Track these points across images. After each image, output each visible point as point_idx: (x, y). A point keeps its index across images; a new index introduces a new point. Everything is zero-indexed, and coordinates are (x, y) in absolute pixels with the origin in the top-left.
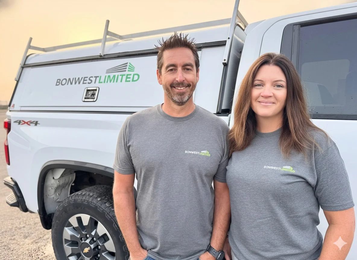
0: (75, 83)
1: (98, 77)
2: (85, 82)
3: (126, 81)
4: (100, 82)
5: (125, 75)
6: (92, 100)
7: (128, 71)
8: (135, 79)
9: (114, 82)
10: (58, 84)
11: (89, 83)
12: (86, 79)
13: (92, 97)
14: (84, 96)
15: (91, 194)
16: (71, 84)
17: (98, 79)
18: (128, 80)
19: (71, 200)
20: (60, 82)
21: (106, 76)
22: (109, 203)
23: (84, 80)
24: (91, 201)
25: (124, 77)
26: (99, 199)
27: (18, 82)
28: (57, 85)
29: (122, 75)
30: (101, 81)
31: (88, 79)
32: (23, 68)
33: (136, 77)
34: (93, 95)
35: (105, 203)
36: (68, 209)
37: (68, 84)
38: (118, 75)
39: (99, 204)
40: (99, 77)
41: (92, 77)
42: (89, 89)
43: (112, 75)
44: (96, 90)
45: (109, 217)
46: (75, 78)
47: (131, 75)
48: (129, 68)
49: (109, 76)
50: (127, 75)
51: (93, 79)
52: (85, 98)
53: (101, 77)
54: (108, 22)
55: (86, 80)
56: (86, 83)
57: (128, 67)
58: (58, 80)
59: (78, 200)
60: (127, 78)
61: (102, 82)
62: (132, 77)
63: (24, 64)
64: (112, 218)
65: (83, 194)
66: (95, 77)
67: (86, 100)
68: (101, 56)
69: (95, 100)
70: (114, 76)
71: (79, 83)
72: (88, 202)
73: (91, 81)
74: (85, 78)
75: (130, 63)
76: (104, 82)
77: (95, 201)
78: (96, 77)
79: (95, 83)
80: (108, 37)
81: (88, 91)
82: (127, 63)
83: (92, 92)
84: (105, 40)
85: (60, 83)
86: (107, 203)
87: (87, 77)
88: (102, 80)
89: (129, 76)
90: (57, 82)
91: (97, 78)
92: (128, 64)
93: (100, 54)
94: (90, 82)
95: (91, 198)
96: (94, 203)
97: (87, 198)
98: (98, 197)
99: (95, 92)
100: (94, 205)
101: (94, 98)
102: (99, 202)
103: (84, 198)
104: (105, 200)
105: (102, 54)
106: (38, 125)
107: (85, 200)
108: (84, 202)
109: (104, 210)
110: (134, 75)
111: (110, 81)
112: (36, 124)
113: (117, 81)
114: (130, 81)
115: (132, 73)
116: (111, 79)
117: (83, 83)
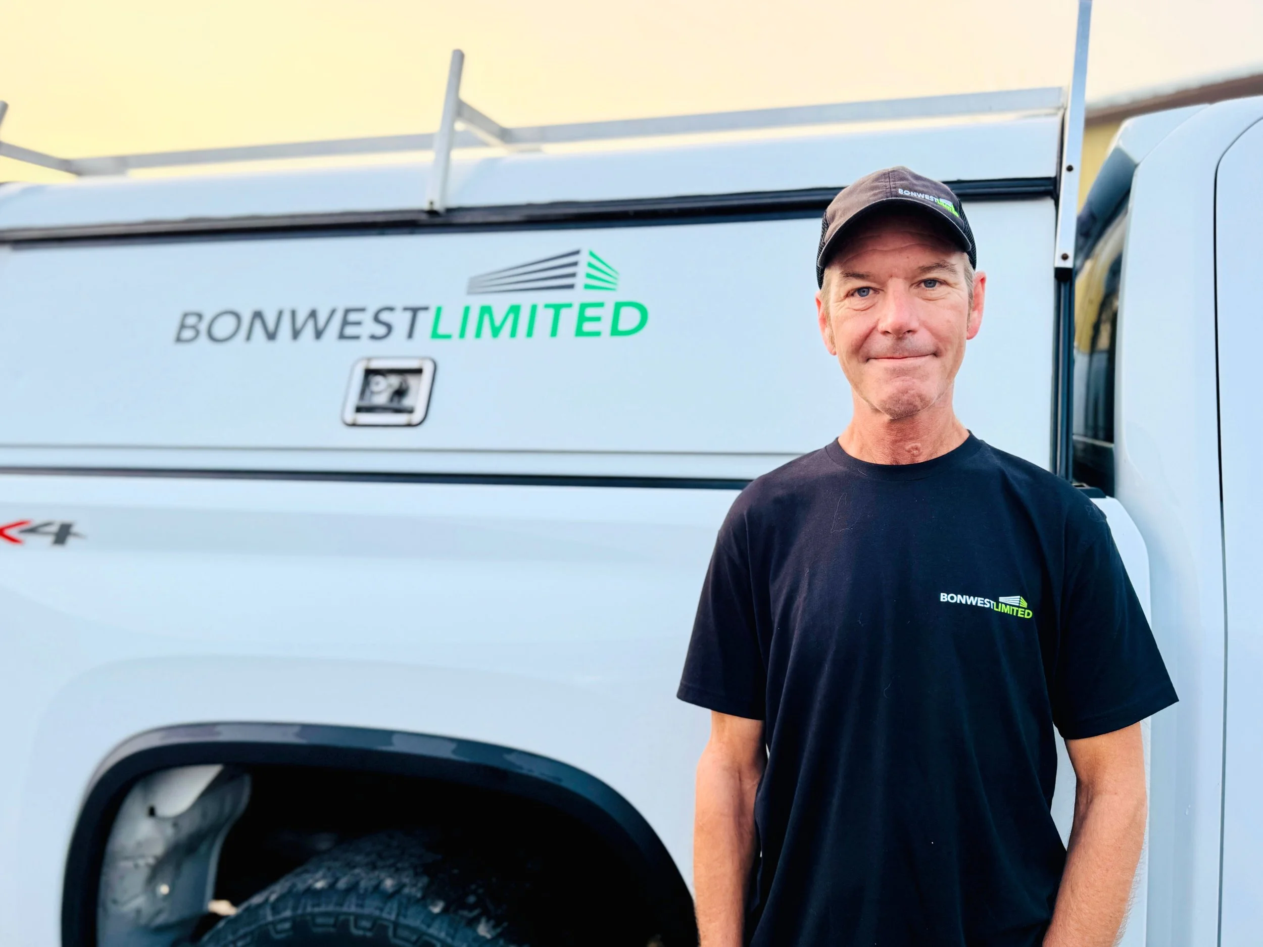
0: (296, 334)
2: (350, 331)
3: (579, 332)
4: (435, 335)
5: (569, 305)
6: (400, 418)
7: (587, 287)
8: (622, 327)
9: (513, 334)
10: (187, 334)
11: (373, 337)
12: (352, 317)
13: (395, 405)
14: (353, 400)
15: (389, 884)
17: (425, 320)
18: (588, 327)
19: (273, 923)
20: (203, 327)
21: (467, 309)
22: (492, 922)
23: (345, 323)
24: (393, 917)
25: (569, 318)
26: (436, 908)
28: (179, 339)
29: (558, 308)
30: (441, 331)
31: (367, 318)
33: (630, 319)
34: (400, 393)
35: (472, 923)
37: (248, 337)
38: (534, 308)
39: (439, 932)
40: (432, 311)
41: (389, 309)
42: (375, 365)
43: (500, 303)
44: (418, 372)
46: (293, 314)
47: (601, 305)
48: (589, 276)
49: (486, 310)
50: (583, 307)
51: (400, 321)
52: (359, 410)
53: (439, 310)
54: (459, 58)
55: (358, 323)
56: (357, 338)
57: (581, 270)
58: (186, 315)
59: (320, 920)
60: (582, 319)
61: (449, 337)
62: (607, 313)
65: (342, 884)
66: (406, 309)
67: (364, 419)
69: (416, 417)
70: (515, 310)
71: (319, 334)
72: (378, 925)
73: (389, 327)
74: (347, 311)
75: (592, 254)
76: (462, 335)
77: (414, 920)
78: (415, 311)
79: (409, 335)
80: (461, 127)
81: (370, 373)
82: (577, 253)
83: (394, 381)
84: (452, 140)
85: (198, 333)
86: (483, 920)
87: (362, 310)
88: (450, 325)
89: (590, 312)
90: (183, 326)
91: (421, 315)
92: (583, 258)
93: (431, 204)
94: (381, 330)
95: (389, 904)
96: (413, 930)
97: (371, 907)
98: (429, 895)
99: (412, 380)
100: (414, 938)
101: (410, 411)
102: (437, 924)
103: (351, 907)
104: (471, 908)
105: (438, 206)
106: (71, 541)
107: (358, 917)
108: (356, 926)
110: (618, 306)
111: (496, 332)
112: (63, 534)
113: (530, 334)
114: (598, 334)
115: (610, 299)
116: (497, 323)
117: (342, 336)
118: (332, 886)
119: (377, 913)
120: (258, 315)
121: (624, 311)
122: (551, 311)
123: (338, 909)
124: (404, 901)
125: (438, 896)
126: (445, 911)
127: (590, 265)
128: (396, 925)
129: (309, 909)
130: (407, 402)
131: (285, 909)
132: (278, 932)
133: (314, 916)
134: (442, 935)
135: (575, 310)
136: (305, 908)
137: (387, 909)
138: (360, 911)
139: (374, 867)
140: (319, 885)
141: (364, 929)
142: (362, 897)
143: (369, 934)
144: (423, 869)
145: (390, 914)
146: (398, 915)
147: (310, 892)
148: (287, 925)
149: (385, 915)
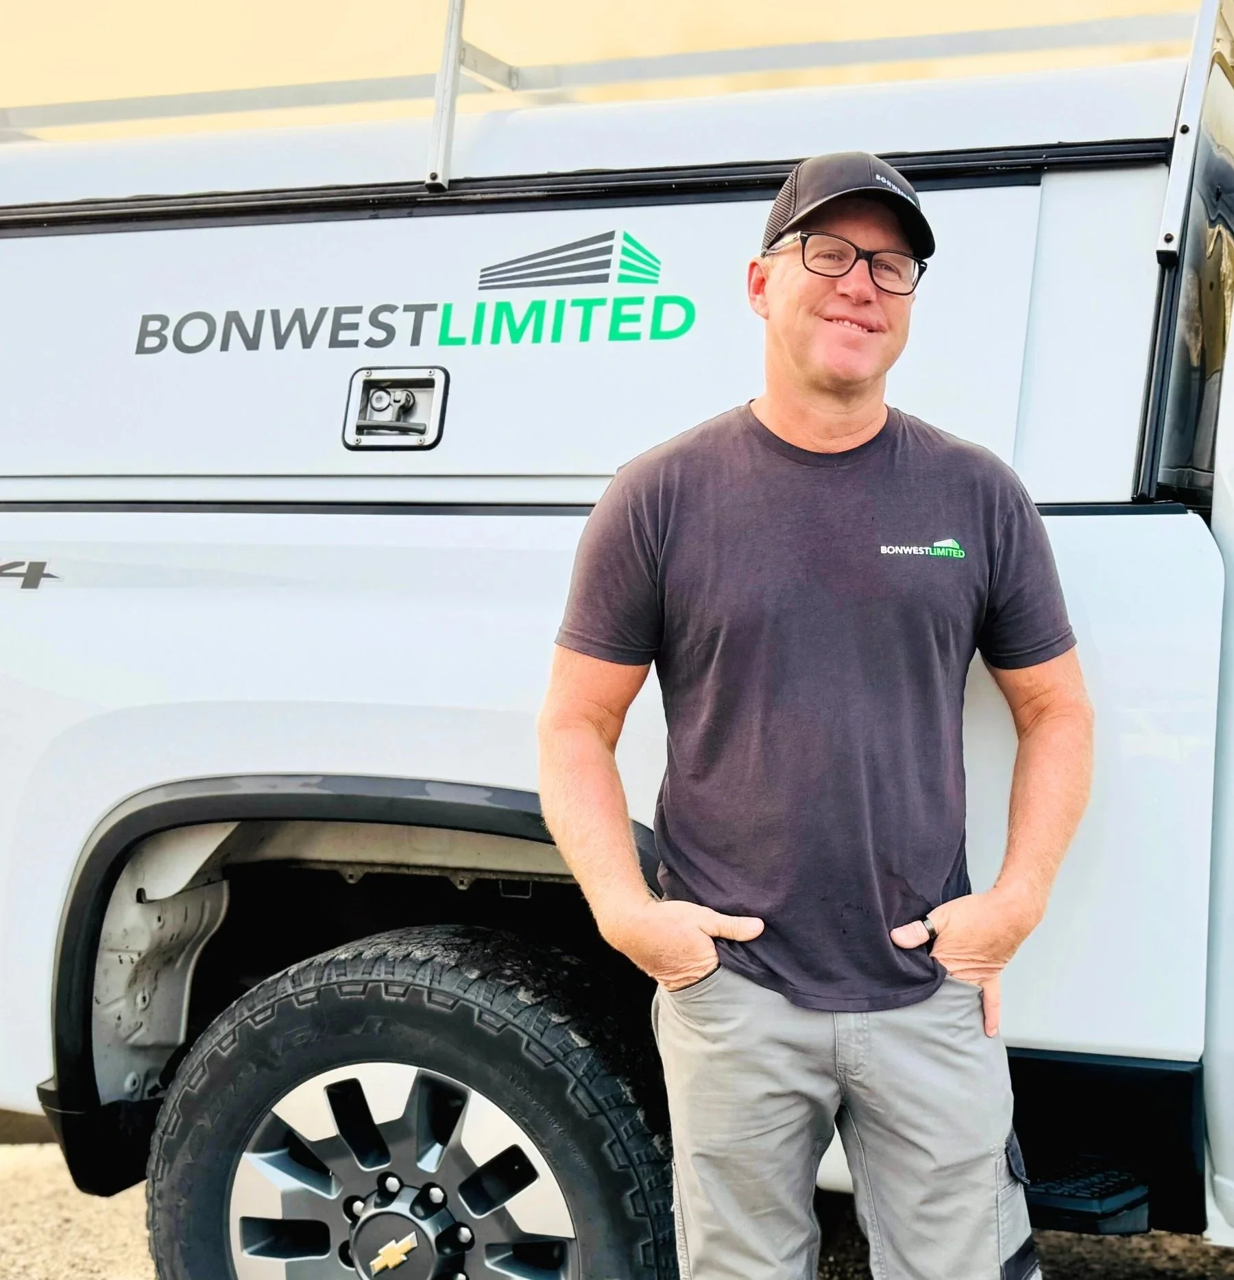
0: (280, 342)
1: (433, 307)
2: (344, 335)
3: (615, 335)
4: (445, 340)
5: (602, 302)
6: (412, 440)
7: (622, 279)
8: (665, 327)
9: (537, 338)
10: (152, 342)
11: (371, 343)
12: (346, 319)
13: (404, 423)
14: (353, 419)
16: (252, 345)
17: (432, 321)
18: (625, 328)
19: (297, 995)
20: (169, 333)
21: (481, 308)
22: (532, 990)
23: (337, 326)
25: (602, 318)
28: (141, 349)
29: (588, 305)
30: (452, 335)
31: (363, 319)
33: (673, 317)
34: (406, 410)
35: (511, 990)
36: (275, 1043)
37: (225, 346)
38: (560, 305)
39: (477, 997)
40: (440, 309)
41: (391, 309)
42: (377, 375)
43: (520, 299)
44: (428, 384)
45: (543, 1054)
46: (275, 315)
47: (639, 301)
48: (623, 265)
49: (504, 306)
50: (619, 303)
51: (403, 323)
52: (360, 430)
53: (448, 308)
55: (355, 326)
56: (354, 344)
57: (616, 257)
58: (146, 319)
59: (346, 989)
60: (617, 318)
61: (461, 341)
62: (646, 311)
64: (557, 1059)
66: (407, 308)
67: (367, 440)
68: (435, 188)
69: (428, 439)
70: (538, 308)
71: (307, 341)
72: (410, 991)
73: (390, 331)
74: (339, 312)
75: (627, 238)
76: (477, 340)
78: (419, 311)
79: (415, 341)
81: (371, 386)
82: (610, 236)
83: (400, 395)
85: (163, 341)
86: (522, 989)
87: (358, 310)
88: (461, 326)
89: (627, 310)
90: (144, 333)
91: (427, 316)
92: (617, 243)
93: (434, 177)
94: (380, 335)
95: (422, 971)
96: (449, 995)
97: (401, 975)
98: (463, 963)
99: (420, 396)
100: (451, 1002)
101: (420, 431)
102: (474, 989)
103: (380, 973)
105: (442, 178)
107: (389, 984)
108: (387, 992)
109: (508, 1022)
110: (660, 302)
111: (516, 336)
112: (36, 576)
113: (556, 337)
114: (636, 336)
115: (650, 293)
116: (518, 322)
117: (334, 343)
119: (410, 979)
120: (233, 317)
121: (667, 308)
122: (580, 310)
123: (366, 977)
124: (439, 968)
125: (473, 964)
126: (482, 978)
127: (625, 252)
128: (430, 990)
129: (334, 979)
130: (415, 420)
131: (307, 981)
132: (301, 1003)
133: (340, 985)
134: (481, 1000)
135: (609, 308)
136: (329, 979)
137: (420, 975)
138: (390, 977)
141: (395, 994)
143: (402, 999)
145: (423, 979)
146: (431, 981)
148: (311, 996)
149: (417, 981)
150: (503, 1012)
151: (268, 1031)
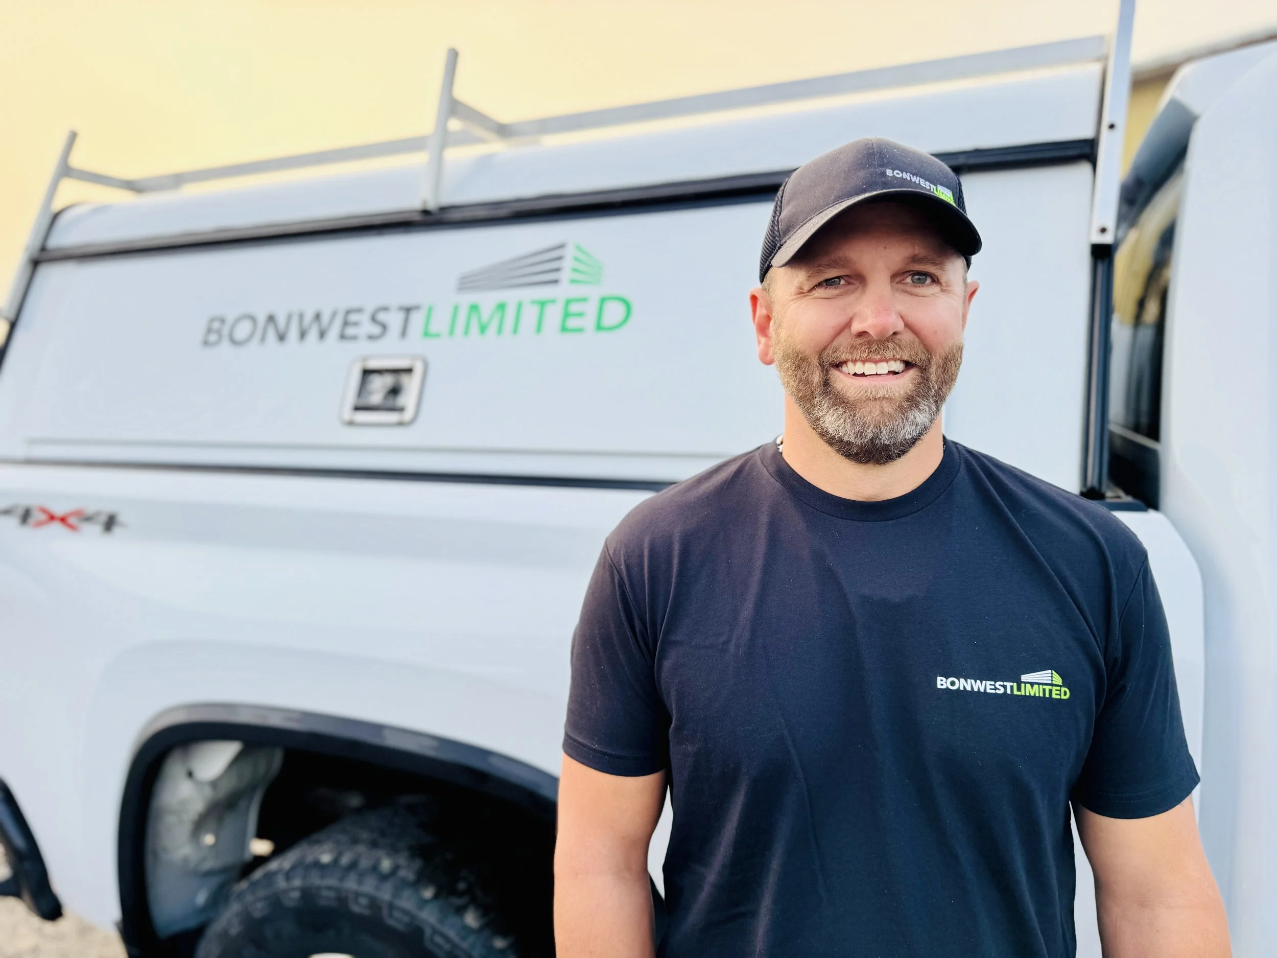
0: (302, 336)
1: (418, 308)
2: (350, 331)
3: (564, 329)
4: (426, 334)
5: (554, 302)
6: (392, 417)
7: (573, 281)
8: (606, 322)
9: (500, 331)
10: (213, 338)
11: (371, 337)
12: (352, 318)
13: (390, 403)
14: (352, 398)
15: (386, 864)
16: (282, 337)
17: (417, 319)
18: (572, 323)
19: (286, 891)
20: (226, 331)
21: (456, 309)
22: (479, 912)
23: (346, 324)
24: (388, 898)
25: (554, 314)
26: (428, 893)
27: (13, 326)
28: (206, 343)
29: (542, 304)
30: (432, 329)
31: (364, 318)
32: (35, 263)
33: (614, 312)
34: (395, 391)
35: (460, 911)
36: (269, 932)
37: (262, 341)
38: (521, 304)
39: (429, 916)
40: (424, 309)
41: (385, 309)
42: (373, 364)
43: (488, 300)
44: (409, 371)
46: (301, 316)
47: (585, 300)
48: (574, 270)
49: (474, 308)
50: (568, 302)
51: (394, 320)
52: (357, 408)
53: (430, 310)
54: (453, 56)
55: (356, 324)
56: (356, 338)
57: (567, 264)
58: (212, 320)
59: (325, 893)
60: (566, 315)
61: (439, 335)
62: (591, 309)
63: (43, 249)
65: (345, 860)
66: (399, 309)
67: (360, 417)
68: (426, 212)
69: (408, 415)
70: (502, 307)
71: (322, 334)
72: (374, 903)
73: (384, 327)
74: (348, 312)
75: (578, 247)
77: (407, 902)
78: (408, 310)
79: (404, 333)
80: (454, 125)
81: (367, 373)
82: (563, 246)
83: (389, 381)
84: (445, 140)
85: (221, 337)
86: (471, 908)
87: (359, 310)
88: (440, 324)
89: (574, 308)
90: (209, 331)
91: (414, 314)
92: (568, 252)
93: (424, 204)
94: (376, 330)
95: (385, 885)
96: (406, 912)
97: (369, 886)
98: (422, 879)
99: (405, 379)
100: (407, 920)
101: (401, 410)
102: (427, 909)
103: (351, 884)
104: (460, 894)
105: (432, 205)
106: (117, 530)
107: (357, 895)
108: (357, 903)
109: (455, 946)
110: (603, 300)
111: (483, 329)
112: (110, 523)
113: (515, 331)
114: (582, 330)
115: (594, 293)
116: (485, 321)
117: (343, 337)
118: (336, 862)
119: (374, 892)
120: (271, 319)
121: (609, 306)
122: (537, 308)
123: (340, 884)
124: (399, 883)
126: (436, 896)
127: (576, 259)
128: (391, 906)
129: (316, 881)
130: (400, 401)
131: (296, 878)
132: (289, 900)
133: (319, 888)
134: (432, 920)
135: (560, 306)
136: (313, 879)
137: (383, 890)
138: (359, 888)
139: (374, 844)
140: (326, 858)
141: (362, 906)
142: (362, 876)
143: (367, 912)
144: (419, 851)
145: (385, 894)
146: (393, 896)
147: (317, 865)
148: (296, 895)
149: (381, 895)
150: (452, 934)
151: (264, 920)
